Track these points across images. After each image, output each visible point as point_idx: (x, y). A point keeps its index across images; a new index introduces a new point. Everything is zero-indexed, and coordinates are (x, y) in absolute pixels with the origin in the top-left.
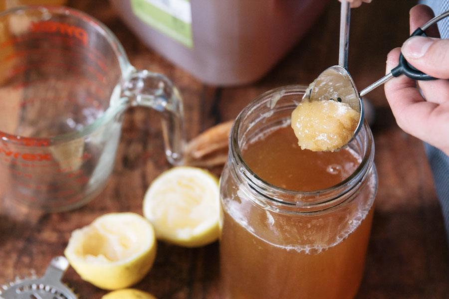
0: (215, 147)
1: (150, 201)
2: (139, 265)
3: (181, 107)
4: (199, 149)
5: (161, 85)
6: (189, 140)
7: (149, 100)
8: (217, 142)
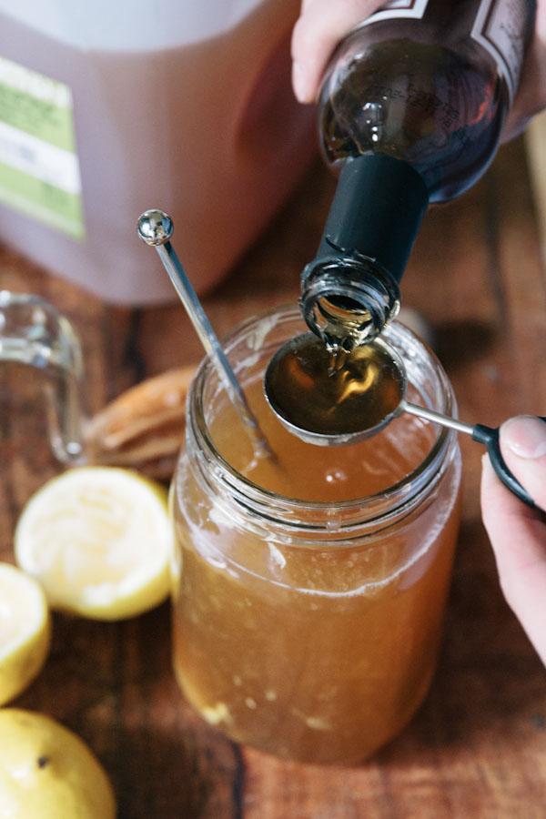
0: (143, 425)
1: (27, 538)
3: (78, 354)
4: (113, 431)
5: (39, 317)
6: (89, 412)
7: (18, 349)
8: (146, 415)
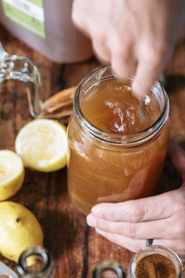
1: (19, 142)
2: (13, 184)
4: (51, 107)
5: (26, 65)
6: (44, 100)
7: (18, 75)
